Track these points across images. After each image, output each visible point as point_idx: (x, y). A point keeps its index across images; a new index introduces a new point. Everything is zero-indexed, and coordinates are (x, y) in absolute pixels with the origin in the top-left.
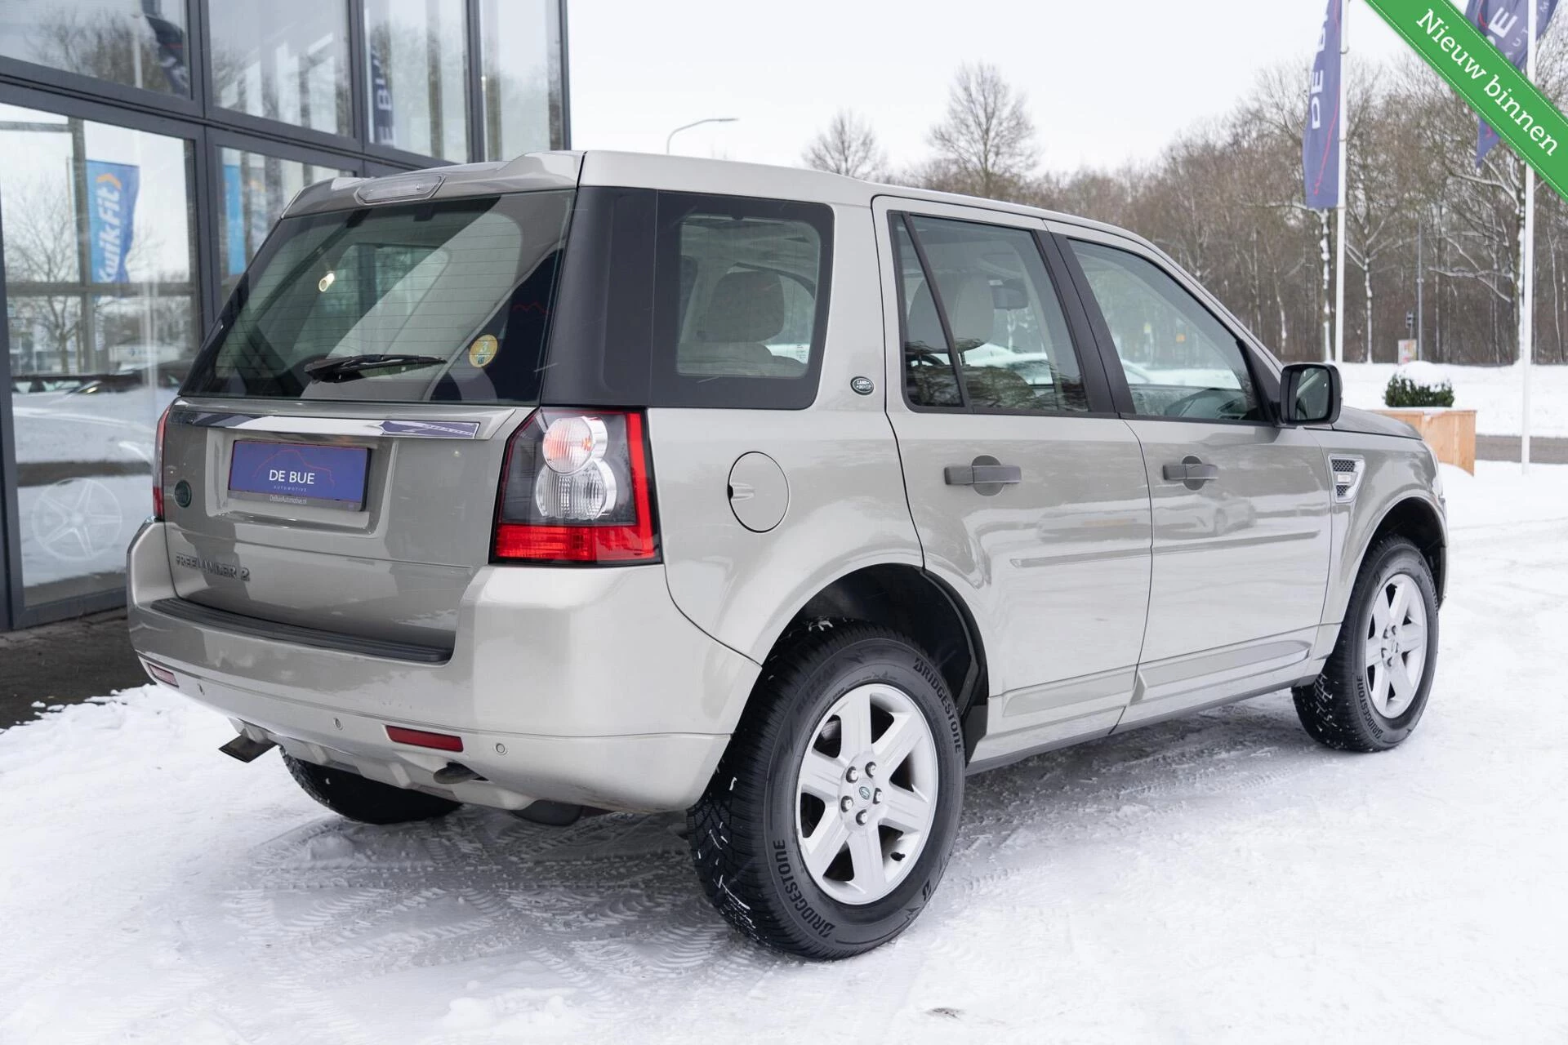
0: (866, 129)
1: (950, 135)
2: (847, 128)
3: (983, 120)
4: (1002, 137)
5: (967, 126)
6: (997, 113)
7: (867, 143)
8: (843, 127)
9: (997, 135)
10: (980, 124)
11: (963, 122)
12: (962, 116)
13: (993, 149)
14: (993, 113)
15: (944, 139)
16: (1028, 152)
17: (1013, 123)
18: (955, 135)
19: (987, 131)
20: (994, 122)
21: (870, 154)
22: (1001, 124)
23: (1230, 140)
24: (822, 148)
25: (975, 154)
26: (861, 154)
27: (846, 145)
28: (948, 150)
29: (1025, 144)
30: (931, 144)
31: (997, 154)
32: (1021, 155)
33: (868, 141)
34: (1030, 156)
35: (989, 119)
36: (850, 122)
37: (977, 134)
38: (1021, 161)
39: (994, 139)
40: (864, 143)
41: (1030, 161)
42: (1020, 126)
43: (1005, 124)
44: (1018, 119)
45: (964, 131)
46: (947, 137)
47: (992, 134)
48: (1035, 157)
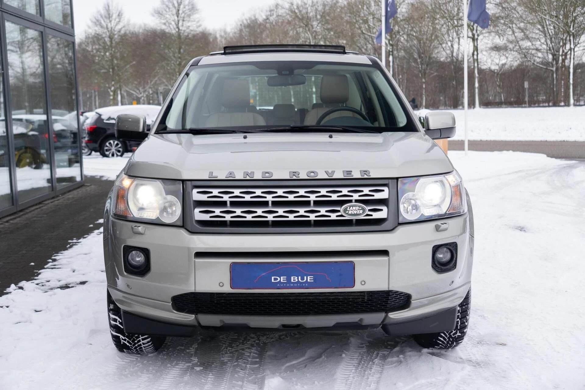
0: (119, 9)
1: (162, 12)
2: (110, 8)
3: (176, 5)
4: (185, 14)
5: (169, 8)
6: (183, 3)
7: (120, 15)
8: (109, 7)
9: (183, 12)
10: (175, 7)
11: (167, 6)
12: (167, 3)
13: (182, 19)
14: (181, 2)
15: (159, 13)
16: (197, 20)
17: (190, 7)
18: (164, 12)
19: (178, 10)
20: (182, 6)
21: (121, 20)
22: (185, 7)
23: (264, 17)
24: (99, 16)
25: (173, 20)
26: (117, 20)
27: (111, 16)
28: (161, 19)
29: (196, 16)
30: (153, 16)
31: (183, 21)
32: (194, 21)
33: (120, 14)
34: (198, 22)
35: (179, 5)
36: (112, 6)
37: (174, 12)
38: (194, 24)
39: (182, 14)
40: (119, 15)
41: (198, 24)
42: (193, 9)
43: (187, 7)
44: (192, 5)
45: (167, 10)
46: (161, 12)
47: (180, 12)
48: (200, 23)
